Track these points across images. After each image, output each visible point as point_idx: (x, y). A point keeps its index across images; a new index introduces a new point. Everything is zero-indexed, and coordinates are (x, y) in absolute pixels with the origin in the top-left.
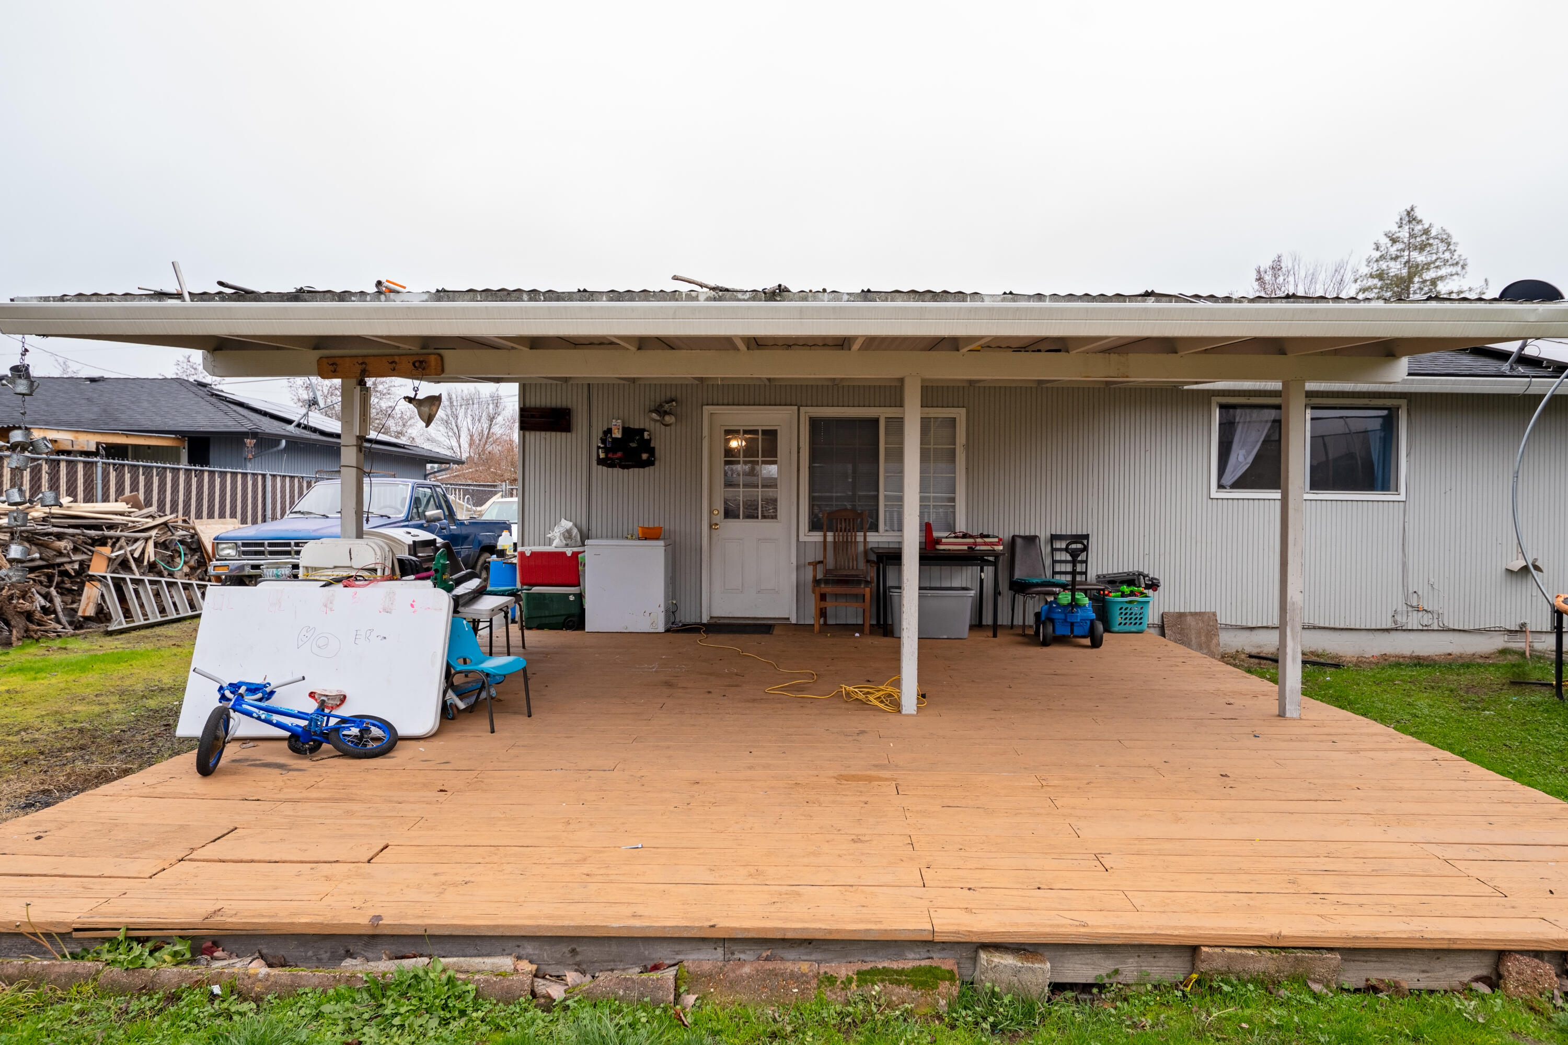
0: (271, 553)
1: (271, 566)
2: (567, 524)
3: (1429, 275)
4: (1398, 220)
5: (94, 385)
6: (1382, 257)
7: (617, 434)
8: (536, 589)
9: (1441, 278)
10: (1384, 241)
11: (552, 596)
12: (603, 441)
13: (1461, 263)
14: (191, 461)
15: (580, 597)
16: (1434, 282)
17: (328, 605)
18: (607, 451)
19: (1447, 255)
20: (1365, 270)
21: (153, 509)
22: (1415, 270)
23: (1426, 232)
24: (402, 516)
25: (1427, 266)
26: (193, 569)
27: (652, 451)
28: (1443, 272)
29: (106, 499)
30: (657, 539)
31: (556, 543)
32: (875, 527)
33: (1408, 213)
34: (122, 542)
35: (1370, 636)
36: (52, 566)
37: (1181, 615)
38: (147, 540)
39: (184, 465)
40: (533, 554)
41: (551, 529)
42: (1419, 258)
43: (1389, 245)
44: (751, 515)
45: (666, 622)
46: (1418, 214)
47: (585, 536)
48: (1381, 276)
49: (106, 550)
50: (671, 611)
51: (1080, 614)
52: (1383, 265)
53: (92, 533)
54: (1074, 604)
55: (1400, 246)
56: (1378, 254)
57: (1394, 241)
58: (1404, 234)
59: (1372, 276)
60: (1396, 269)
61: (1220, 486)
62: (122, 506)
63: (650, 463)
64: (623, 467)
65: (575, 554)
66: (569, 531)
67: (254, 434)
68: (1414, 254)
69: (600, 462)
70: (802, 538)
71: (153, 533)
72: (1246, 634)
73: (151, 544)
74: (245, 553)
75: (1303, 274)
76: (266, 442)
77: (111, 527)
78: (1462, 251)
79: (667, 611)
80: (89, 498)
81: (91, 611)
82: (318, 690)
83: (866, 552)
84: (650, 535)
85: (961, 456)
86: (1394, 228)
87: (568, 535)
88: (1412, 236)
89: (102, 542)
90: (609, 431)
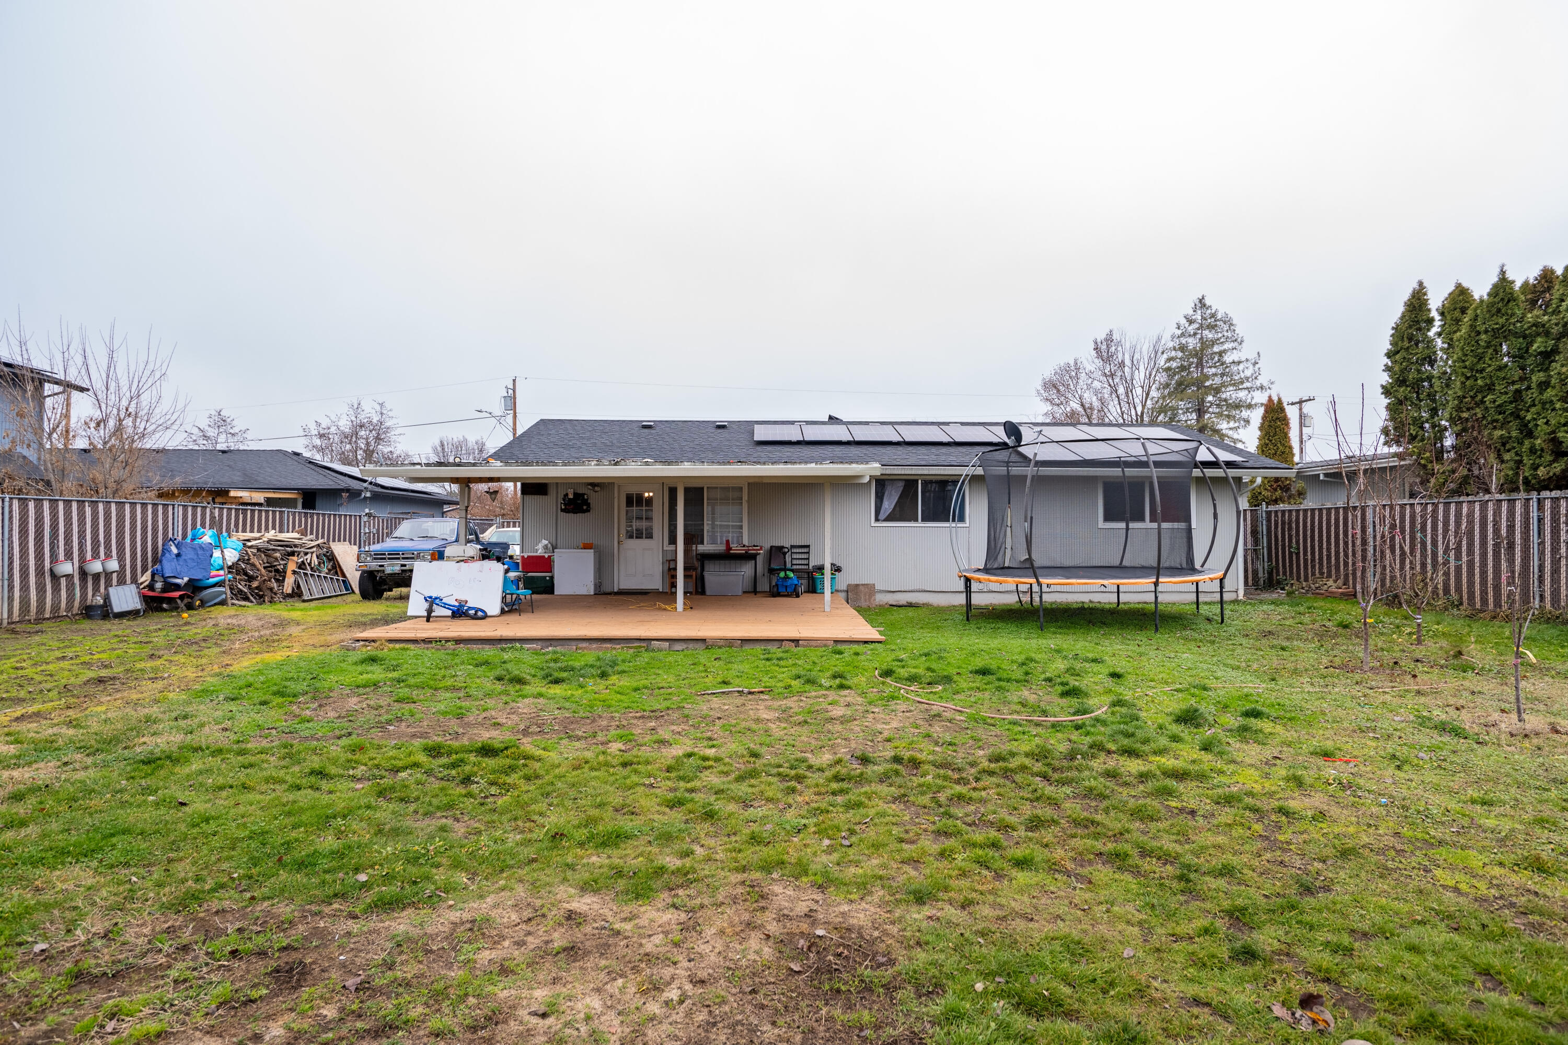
0: (389, 559)
1: (388, 566)
2: (545, 542)
3: (1216, 349)
4: (1193, 305)
5: (225, 455)
6: (1183, 335)
7: (571, 496)
8: (530, 574)
9: (1225, 351)
10: (1183, 322)
11: (538, 577)
12: (564, 500)
13: (1239, 340)
14: (303, 508)
15: (552, 578)
16: (1221, 354)
17: (459, 569)
18: (565, 504)
19: (1229, 334)
20: (1171, 344)
21: (313, 537)
22: (1206, 344)
23: (1213, 316)
24: (454, 539)
25: (1214, 342)
26: (330, 570)
27: (588, 505)
28: (1226, 346)
29: (288, 532)
30: (591, 548)
31: (540, 551)
32: (702, 543)
33: (1200, 301)
34: (302, 554)
35: (954, 595)
36: (271, 567)
37: (857, 585)
38: (312, 553)
39: (299, 509)
40: (529, 557)
41: (537, 545)
42: (1208, 334)
43: (1187, 325)
44: (639, 536)
45: (595, 590)
46: (1208, 302)
47: (554, 547)
48: (1183, 348)
49: (295, 558)
50: (598, 586)
51: (789, 582)
52: (1183, 341)
53: (289, 549)
54: (787, 577)
55: (1196, 326)
56: (1179, 332)
57: (1191, 322)
58: (1198, 317)
59: (1175, 349)
60: (1192, 343)
61: (877, 520)
62: (296, 535)
63: (588, 511)
64: (574, 513)
65: (549, 557)
66: (546, 545)
67: (347, 490)
68: (1206, 332)
69: (562, 510)
70: (665, 548)
71: (315, 549)
72: (891, 594)
73: (314, 555)
74: (375, 559)
75: (1128, 346)
76: (354, 495)
77: (296, 546)
78: (1240, 330)
79: (595, 585)
80: (281, 531)
81: (289, 591)
82: (459, 598)
83: (697, 555)
84: (587, 547)
85: (745, 505)
86: (1191, 312)
87: (546, 547)
88: (1204, 318)
89: (292, 554)
90: (567, 495)
